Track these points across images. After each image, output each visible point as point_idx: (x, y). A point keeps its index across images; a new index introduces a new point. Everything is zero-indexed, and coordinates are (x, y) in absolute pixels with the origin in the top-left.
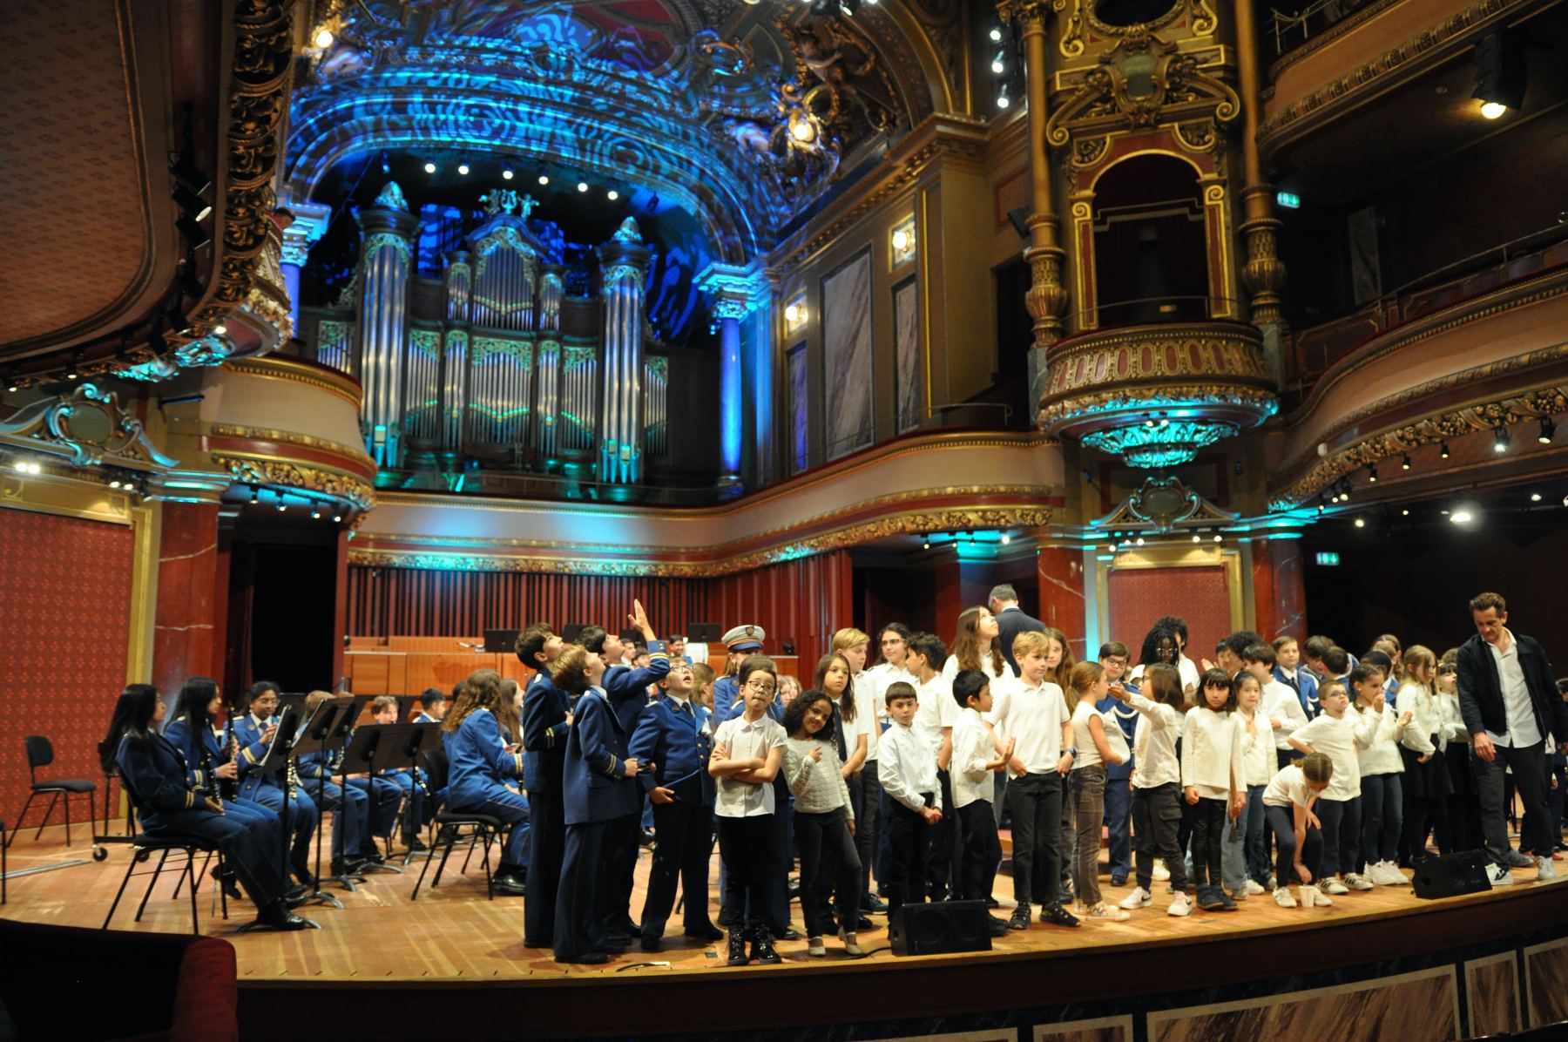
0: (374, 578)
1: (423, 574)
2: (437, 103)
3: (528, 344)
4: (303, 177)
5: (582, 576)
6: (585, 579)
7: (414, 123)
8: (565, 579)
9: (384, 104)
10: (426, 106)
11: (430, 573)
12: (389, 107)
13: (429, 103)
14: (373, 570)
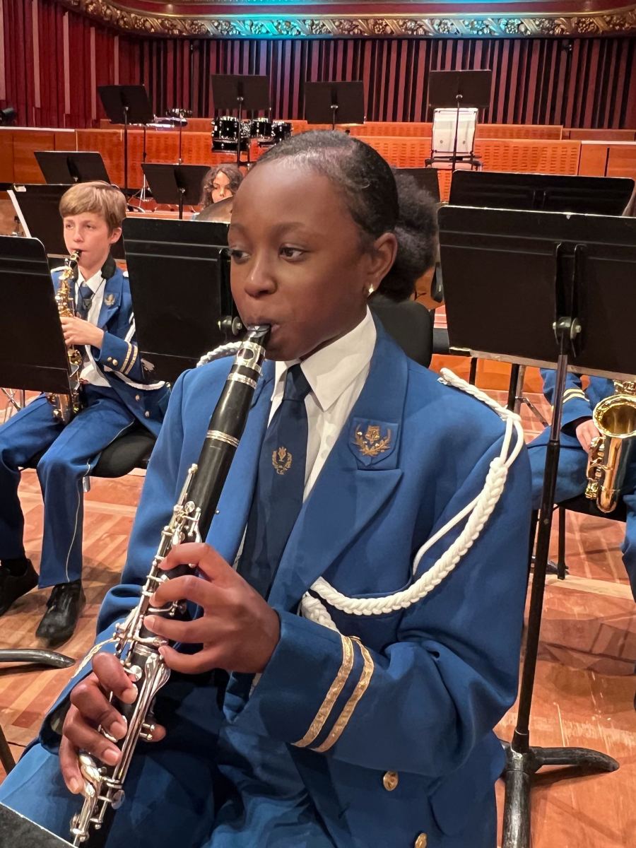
0: (191, 52)
1: (246, 44)
5: (445, 40)
6: (450, 44)
8: (423, 45)
11: (254, 42)
14: (187, 43)
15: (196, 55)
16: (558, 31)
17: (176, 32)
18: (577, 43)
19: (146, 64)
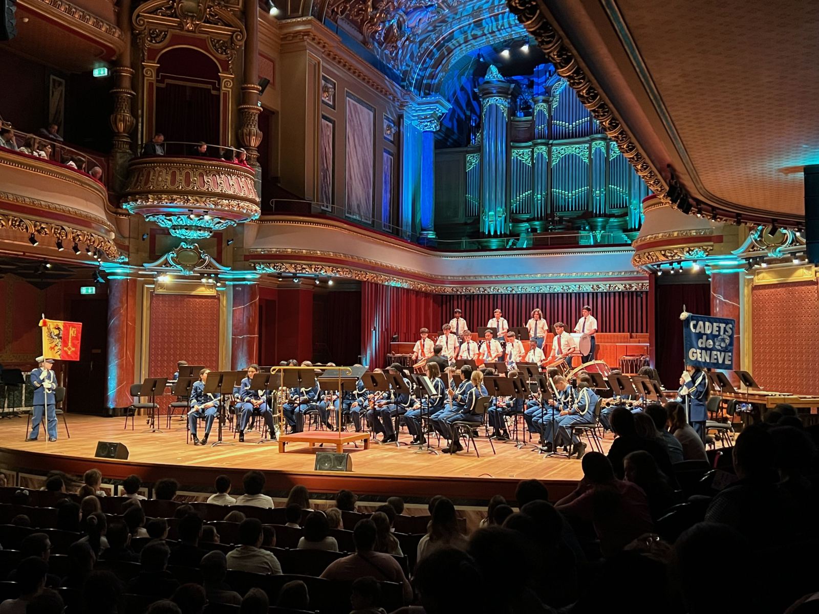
0: (465, 301)
2: (498, 15)
3: (587, 145)
4: (429, 81)
7: (486, 32)
9: (470, 24)
10: (492, 18)
12: (472, 25)
13: (493, 16)
14: (463, 297)
15: (468, 302)
16: (633, 289)
17: (459, 293)
18: (644, 293)
19: (444, 306)
